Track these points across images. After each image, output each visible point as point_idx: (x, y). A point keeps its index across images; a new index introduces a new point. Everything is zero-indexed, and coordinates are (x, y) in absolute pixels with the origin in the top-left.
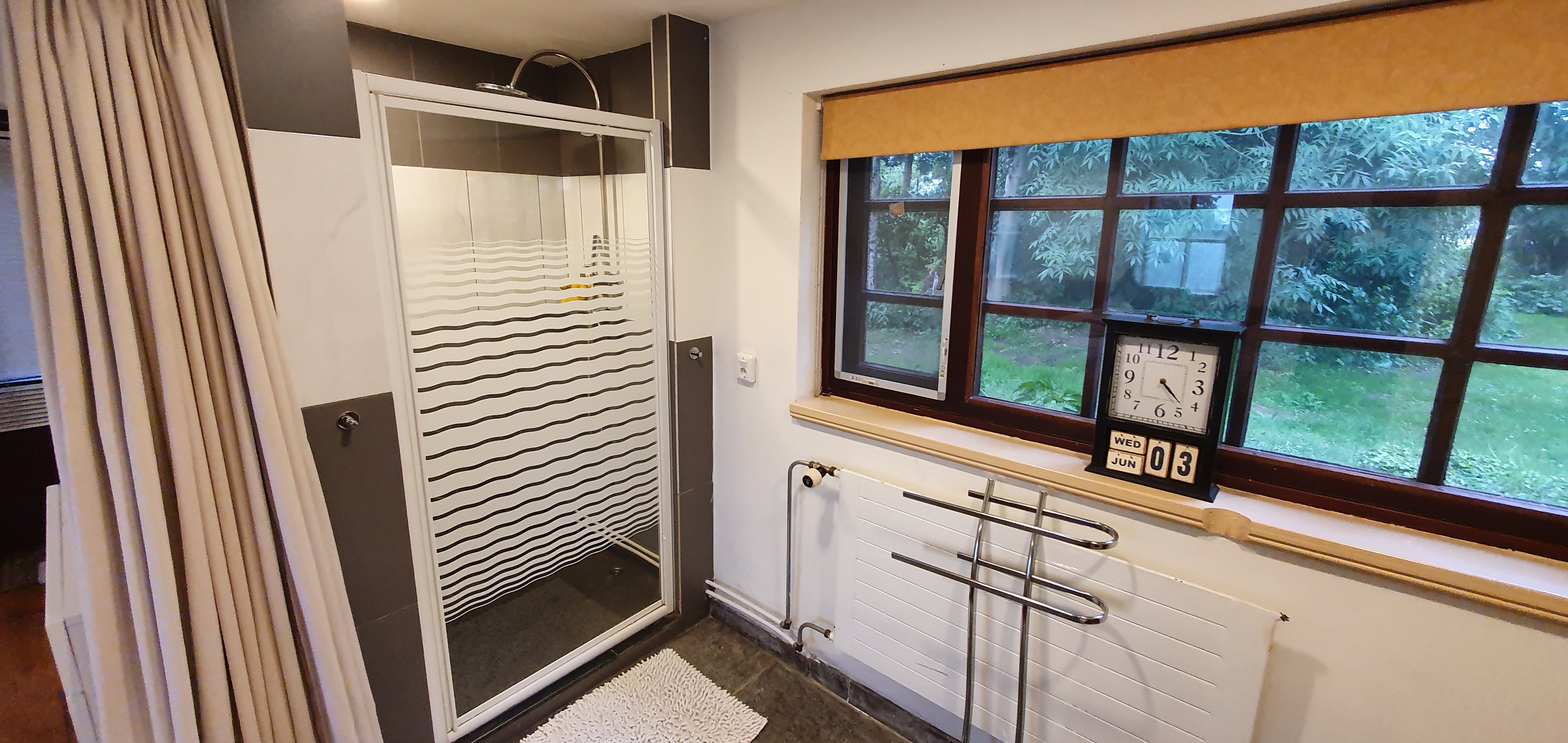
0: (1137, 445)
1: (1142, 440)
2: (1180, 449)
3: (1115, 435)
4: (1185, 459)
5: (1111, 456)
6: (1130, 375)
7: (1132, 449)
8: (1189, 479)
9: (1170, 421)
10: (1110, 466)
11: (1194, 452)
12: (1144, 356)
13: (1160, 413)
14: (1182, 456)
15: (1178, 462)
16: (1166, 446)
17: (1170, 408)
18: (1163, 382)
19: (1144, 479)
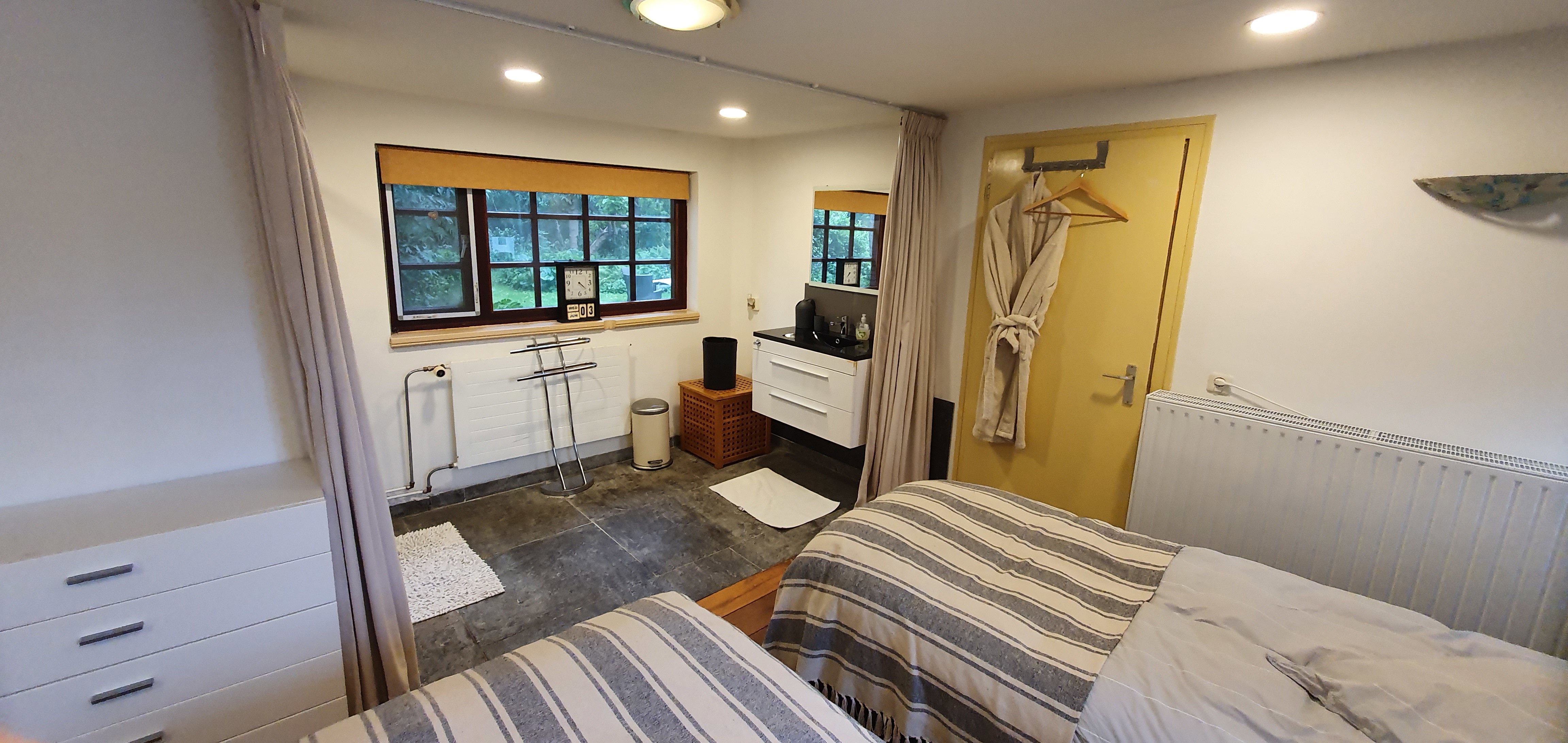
0: (576, 308)
1: (577, 305)
2: (589, 305)
3: (569, 306)
4: (591, 308)
5: (569, 315)
6: (568, 283)
7: (575, 310)
8: (593, 315)
9: (583, 296)
10: (570, 318)
11: (593, 305)
12: (572, 274)
13: (580, 295)
14: (590, 308)
15: (589, 310)
16: (585, 306)
17: (583, 292)
18: (579, 283)
19: (581, 320)
